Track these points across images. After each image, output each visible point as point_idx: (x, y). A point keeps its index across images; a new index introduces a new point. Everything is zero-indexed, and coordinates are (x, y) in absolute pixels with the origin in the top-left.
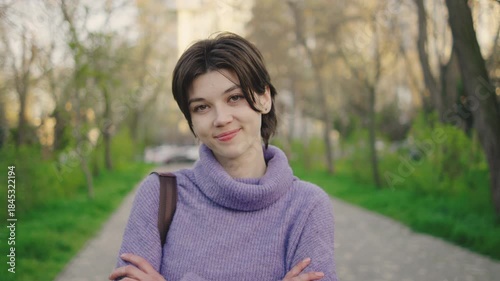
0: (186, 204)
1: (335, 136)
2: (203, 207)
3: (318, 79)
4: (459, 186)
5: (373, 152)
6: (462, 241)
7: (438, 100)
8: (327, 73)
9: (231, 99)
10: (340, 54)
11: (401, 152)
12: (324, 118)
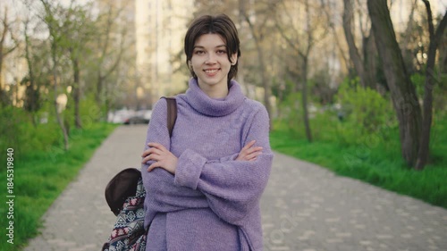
0: (183, 114)
1: (273, 100)
2: (194, 115)
3: (258, 49)
4: (376, 139)
5: (306, 113)
6: (376, 181)
7: (361, 68)
8: (266, 45)
9: (219, 51)
10: (278, 28)
11: (329, 113)
12: (263, 85)
